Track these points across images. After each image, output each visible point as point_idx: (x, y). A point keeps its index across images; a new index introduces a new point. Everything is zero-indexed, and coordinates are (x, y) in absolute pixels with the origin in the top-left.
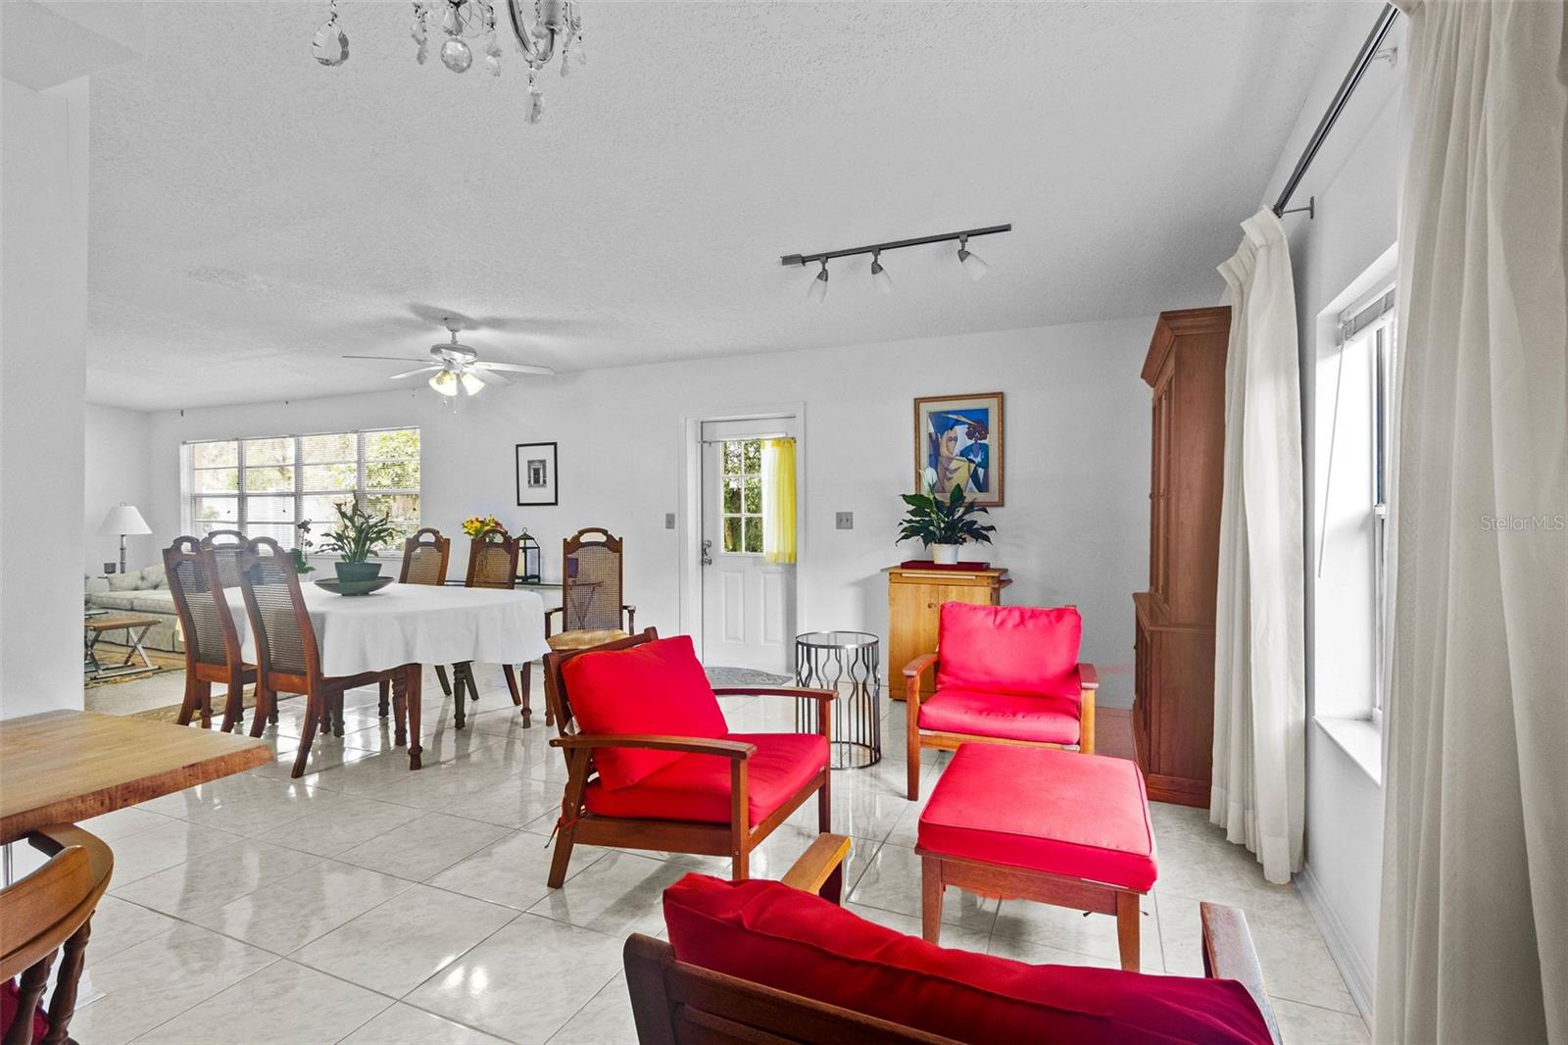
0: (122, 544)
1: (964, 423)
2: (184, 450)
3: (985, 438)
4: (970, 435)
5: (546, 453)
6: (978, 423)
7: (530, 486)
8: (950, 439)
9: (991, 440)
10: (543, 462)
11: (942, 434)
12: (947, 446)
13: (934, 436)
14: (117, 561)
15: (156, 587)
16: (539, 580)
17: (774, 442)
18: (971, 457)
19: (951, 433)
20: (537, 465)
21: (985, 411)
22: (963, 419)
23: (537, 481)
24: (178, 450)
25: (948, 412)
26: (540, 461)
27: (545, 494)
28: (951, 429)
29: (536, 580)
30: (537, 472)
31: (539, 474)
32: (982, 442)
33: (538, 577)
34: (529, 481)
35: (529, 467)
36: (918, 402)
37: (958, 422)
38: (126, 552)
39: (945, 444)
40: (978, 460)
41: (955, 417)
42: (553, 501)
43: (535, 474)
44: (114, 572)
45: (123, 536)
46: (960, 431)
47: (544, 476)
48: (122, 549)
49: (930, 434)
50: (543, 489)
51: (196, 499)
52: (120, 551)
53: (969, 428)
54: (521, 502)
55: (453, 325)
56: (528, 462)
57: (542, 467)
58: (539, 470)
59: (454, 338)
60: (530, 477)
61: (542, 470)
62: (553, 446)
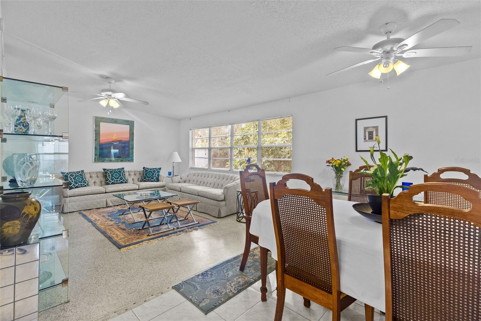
0: (173, 166)
2: (191, 132)
5: (379, 122)
7: (366, 141)
10: (376, 128)
14: (172, 171)
15: (185, 182)
20: (370, 130)
23: (371, 138)
24: (189, 131)
26: (374, 127)
31: (372, 134)
34: (365, 139)
38: (174, 168)
43: (369, 134)
44: (171, 175)
45: (173, 162)
47: (377, 135)
48: (173, 167)
51: (193, 149)
52: (172, 167)
54: (357, 151)
55: (389, 28)
56: (364, 128)
57: (375, 130)
58: (373, 132)
59: (388, 37)
60: (365, 136)
61: (375, 132)
62: (384, 119)
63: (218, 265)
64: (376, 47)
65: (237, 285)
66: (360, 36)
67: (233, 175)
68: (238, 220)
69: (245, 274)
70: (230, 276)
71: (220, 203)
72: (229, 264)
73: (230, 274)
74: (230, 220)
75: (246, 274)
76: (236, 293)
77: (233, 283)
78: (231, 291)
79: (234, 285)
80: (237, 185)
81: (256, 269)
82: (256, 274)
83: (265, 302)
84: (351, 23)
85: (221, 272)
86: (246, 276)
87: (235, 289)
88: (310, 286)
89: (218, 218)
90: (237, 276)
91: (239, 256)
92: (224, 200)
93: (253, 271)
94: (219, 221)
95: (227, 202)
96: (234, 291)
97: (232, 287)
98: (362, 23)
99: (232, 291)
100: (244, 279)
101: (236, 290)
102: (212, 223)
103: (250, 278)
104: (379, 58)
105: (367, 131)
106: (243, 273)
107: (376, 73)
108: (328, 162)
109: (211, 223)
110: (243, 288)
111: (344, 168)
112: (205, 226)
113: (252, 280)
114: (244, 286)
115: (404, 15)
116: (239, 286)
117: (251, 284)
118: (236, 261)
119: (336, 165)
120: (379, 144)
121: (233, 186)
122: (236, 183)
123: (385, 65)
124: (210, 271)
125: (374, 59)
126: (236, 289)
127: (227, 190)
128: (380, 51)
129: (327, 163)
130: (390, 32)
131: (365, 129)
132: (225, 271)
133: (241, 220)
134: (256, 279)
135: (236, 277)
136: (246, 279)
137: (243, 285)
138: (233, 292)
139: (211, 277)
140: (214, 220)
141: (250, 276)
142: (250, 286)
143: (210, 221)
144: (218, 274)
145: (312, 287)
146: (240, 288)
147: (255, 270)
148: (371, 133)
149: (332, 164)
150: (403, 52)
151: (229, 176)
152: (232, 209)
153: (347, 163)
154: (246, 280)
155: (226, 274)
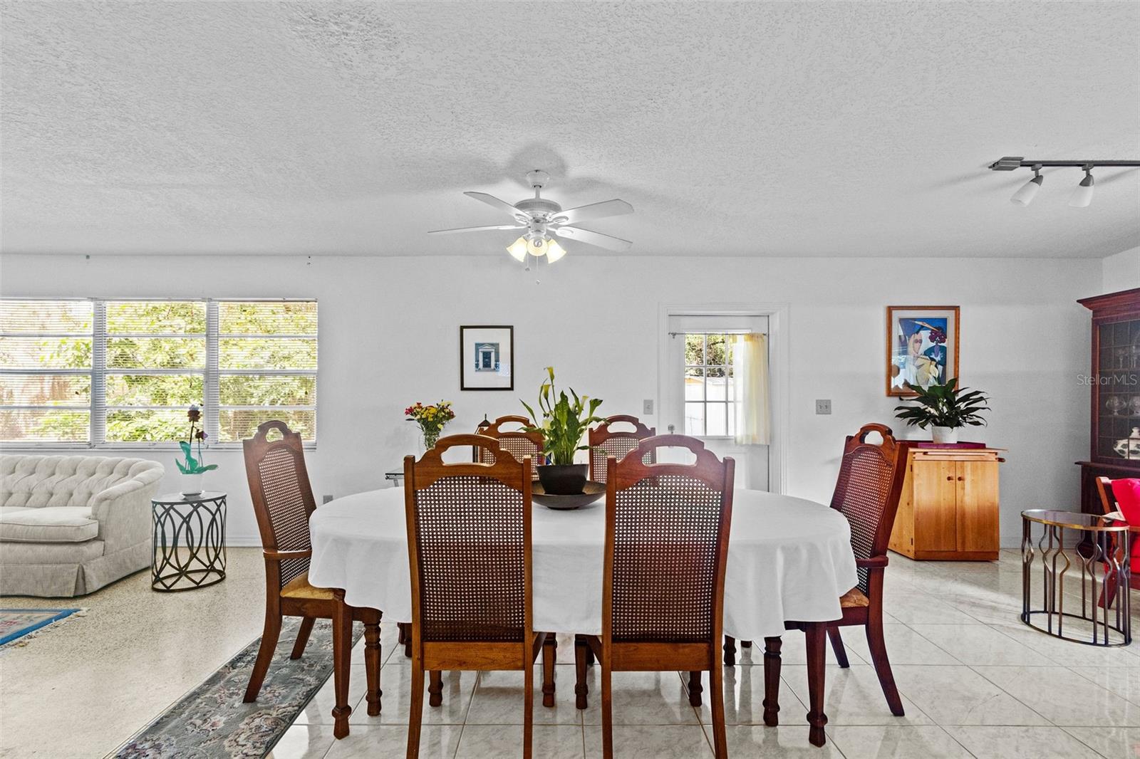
1: (928, 329)
3: (944, 342)
4: (932, 339)
5: (498, 336)
6: (939, 331)
7: (478, 370)
8: (916, 341)
9: (949, 343)
10: (496, 346)
11: (910, 337)
12: (913, 347)
13: (903, 339)
17: (746, 337)
18: (933, 356)
19: (917, 337)
20: (487, 349)
21: (945, 320)
22: (927, 325)
23: (487, 365)
25: (915, 319)
26: (492, 345)
27: (497, 378)
28: (917, 333)
31: (490, 358)
32: (942, 344)
34: (477, 366)
35: (477, 350)
36: (890, 310)
37: (922, 328)
39: (912, 345)
40: (938, 359)
41: (920, 323)
42: (509, 386)
43: (484, 358)
46: (925, 334)
47: (497, 360)
49: (900, 336)
50: (494, 374)
53: (931, 333)
54: (466, 386)
55: (540, 179)
56: (476, 344)
57: (493, 350)
58: (490, 353)
59: (538, 195)
60: (477, 360)
61: (493, 355)
62: (509, 330)
63: (166, 717)
64: (522, 205)
65: (257, 736)
66: (492, 176)
67: (122, 458)
68: (160, 586)
69: (263, 706)
70: (221, 725)
71: (84, 548)
72: (199, 700)
73: (219, 721)
74: (127, 594)
75: (267, 703)
76: (262, 752)
77: (243, 736)
78: (247, 756)
79: (248, 738)
80: (145, 485)
81: (289, 683)
82: (293, 695)
83: (345, 738)
84: (485, 148)
85: (186, 729)
86: (269, 708)
87: (254, 748)
88: (480, 643)
89: (75, 597)
90: (242, 717)
91: (218, 672)
92: (98, 538)
93: (284, 691)
94: (84, 606)
95: (110, 541)
96: (255, 752)
97: (243, 746)
98: (501, 156)
99: (249, 753)
100: (269, 716)
101: (260, 748)
102: (57, 618)
103: (284, 708)
104: (523, 225)
105: (480, 350)
106: (259, 705)
107: (519, 250)
108: (410, 411)
109: (49, 621)
110: (278, 735)
111: (443, 424)
112: (33, 633)
113: (290, 709)
114: (277, 730)
115: (562, 168)
116: (262, 736)
117: (293, 718)
118: (217, 686)
119: (427, 418)
120: (552, 380)
121: (134, 490)
122: (140, 480)
123: (536, 243)
124: (146, 740)
125: (516, 226)
126: (258, 745)
127: (110, 505)
128: (527, 214)
129: (407, 413)
130: (541, 187)
131: (478, 346)
132: (199, 722)
133: (171, 586)
134: (300, 705)
135: (243, 719)
136: (275, 714)
137: (273, 730)
138: (255, 755)
139: (160, 753)
140: (59, 608)
141: (281, 703)
142: (291, 724)
143: (47, 616)
144: (177, 736)
145: (484, 644)
146: (268, 739)
147: (287, 687)
148: (487, 356)
149: (418, 417)
150: (557, 226)
151: (98, 462)
152: (128, 561)
153: (448, 413)
154: (274, 716)
155: (207, 726)
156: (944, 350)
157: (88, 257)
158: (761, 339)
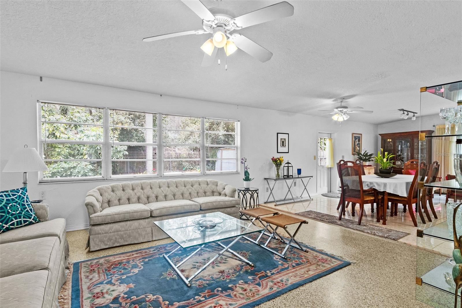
5: (286, 136)
7: (281, 147)
10: (285, 139)
12: (356, 143)
16: (293, 177)
17: (329, 139)
20: (283, 140)
23: (283, 145)
27: (285, 149)
29: (292, 177)
30: (283, 142)
32: (359, 142)
33: (292, 176)
34: (281, 145)
35: (281, 140)
36: (353, 134)
40: (359, 146)
42: (288, 152)
43: (282, 143)
47: (285, 144)
49: (354, 140)
50: (285, 148)
54: (278, 152)
60: (281, 144)
61: (284, 142)
62: (288, 135)
131: (281, 139)
156: (359, 144)
157: (161, 95)
158: (331, 139)
